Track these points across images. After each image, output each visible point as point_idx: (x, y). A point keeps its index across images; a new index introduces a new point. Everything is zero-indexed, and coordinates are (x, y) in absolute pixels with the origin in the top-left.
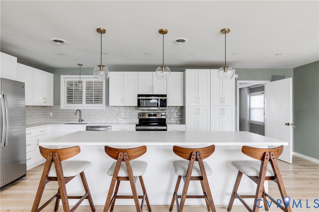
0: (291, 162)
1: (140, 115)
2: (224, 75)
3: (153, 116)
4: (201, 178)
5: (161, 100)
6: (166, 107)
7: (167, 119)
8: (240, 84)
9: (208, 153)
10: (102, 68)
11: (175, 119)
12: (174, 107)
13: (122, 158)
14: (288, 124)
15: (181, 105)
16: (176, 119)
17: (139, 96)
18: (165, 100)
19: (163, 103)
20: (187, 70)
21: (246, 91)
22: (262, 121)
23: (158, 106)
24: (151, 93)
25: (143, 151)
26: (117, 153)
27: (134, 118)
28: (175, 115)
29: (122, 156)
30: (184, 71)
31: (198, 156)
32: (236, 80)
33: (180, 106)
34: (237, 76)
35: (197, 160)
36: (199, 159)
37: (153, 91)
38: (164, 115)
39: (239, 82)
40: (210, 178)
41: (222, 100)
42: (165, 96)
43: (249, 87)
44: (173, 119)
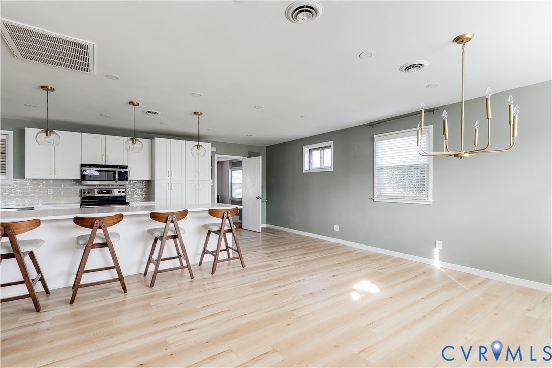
0: (260, 231)
1: (82, 191)
2: (197, 152)
3: (105, 193)
4: (175, 237)
5: (119, 172)
6: (127, 180)
7: (127, 197)
8: (218, 157)
9: (182, 216)
10: (50, 133)
11: (139, 196)
12: (137, 181)
13: (98, 225)
14: (258, 198)
15: (148, 179)
16: (141, 196)
17: (83, 165)
18: (126, 172)
19: (124, 176)
20: (156, 138)
21: (228, 165)
22: (241, 197)
23: (114, 180)
24: (103, 163)
25: (120, 219)
26: (89, 224)
27: (72, 196)
28: (139, 191)
29: (99, 223)
30: (152, 138)
31: (173, 218)
32: (213, 154)
33: (146, 181)
34: (214, 149)
35: (172, 221)
36: (174, 221)
37: (106, 160)
38: (123, 192)
39: (216, 155)
40: (185, 236)
41: (198, 174)
42: (126, 167)
43: (230, 161)
44: (136, 196)
